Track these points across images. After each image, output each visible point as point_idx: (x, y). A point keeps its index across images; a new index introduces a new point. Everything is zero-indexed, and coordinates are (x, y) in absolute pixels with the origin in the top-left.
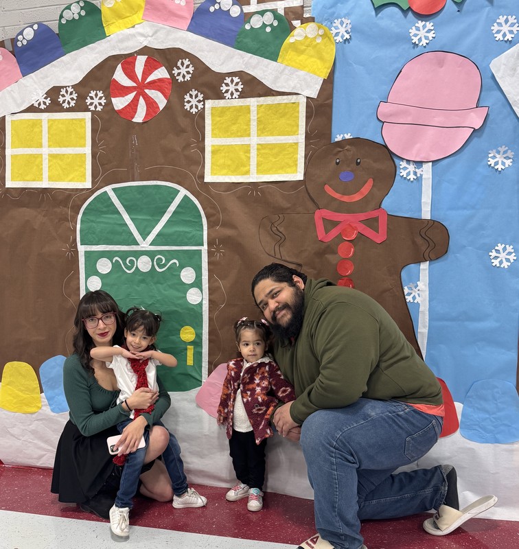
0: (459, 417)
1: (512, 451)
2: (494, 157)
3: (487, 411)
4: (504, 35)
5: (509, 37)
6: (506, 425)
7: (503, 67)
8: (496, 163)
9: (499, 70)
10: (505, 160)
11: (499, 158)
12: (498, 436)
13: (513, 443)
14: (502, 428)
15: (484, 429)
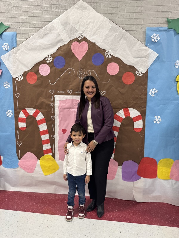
0: (2, 161)
1: (16, 170)
2: (5, 84)
3: (9, 159)
4: (6, 49)
5: (7, 49)
6: (14, 163)
7: (5, 58)
8: (6, 86)
9: (4, 59)
10: (8, 86)
11: (7, 85)
12: (12, 166)
13: (16, 168)
14: (13, 164)
15: (8, 164)
